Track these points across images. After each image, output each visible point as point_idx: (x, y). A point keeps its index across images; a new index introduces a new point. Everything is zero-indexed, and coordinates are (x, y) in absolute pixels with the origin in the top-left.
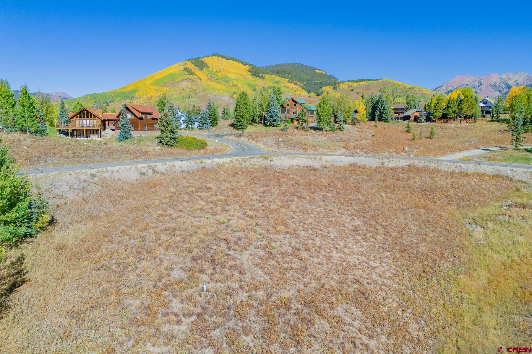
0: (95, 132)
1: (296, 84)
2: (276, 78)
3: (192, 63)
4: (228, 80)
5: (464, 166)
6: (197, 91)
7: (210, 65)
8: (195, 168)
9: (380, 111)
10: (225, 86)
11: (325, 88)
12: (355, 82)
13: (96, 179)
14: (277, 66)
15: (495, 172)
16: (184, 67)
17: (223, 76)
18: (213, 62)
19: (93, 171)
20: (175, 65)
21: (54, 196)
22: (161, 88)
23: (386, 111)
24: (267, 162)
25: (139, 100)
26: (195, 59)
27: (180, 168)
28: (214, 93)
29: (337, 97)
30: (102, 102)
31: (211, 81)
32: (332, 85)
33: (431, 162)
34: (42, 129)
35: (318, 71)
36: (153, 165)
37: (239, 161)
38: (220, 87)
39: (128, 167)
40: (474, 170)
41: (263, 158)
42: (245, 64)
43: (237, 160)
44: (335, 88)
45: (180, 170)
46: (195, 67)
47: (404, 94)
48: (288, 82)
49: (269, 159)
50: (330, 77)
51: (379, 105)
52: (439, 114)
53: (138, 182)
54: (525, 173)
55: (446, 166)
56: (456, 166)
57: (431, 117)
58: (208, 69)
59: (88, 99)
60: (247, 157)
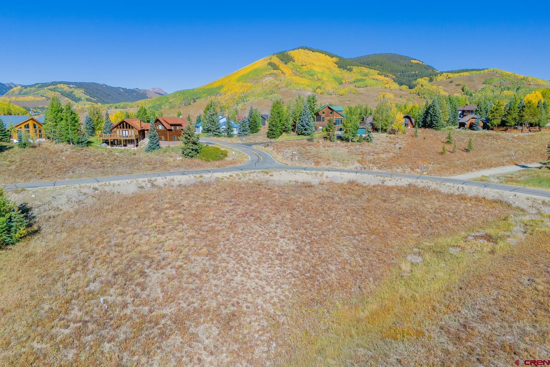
0: (130, 142)
1: (387, 76)
2: (365, 70)
3: (277, 57)
4: (313, 73)
5: (466, 187)
6: (280, 86)
7: (295, 58)
8: (192, 182)
9: (431, 117)
10: (309, 80)
11: (420, 80)
12: (455, 73)
13: (96, 192)
14: (368, 56)
15: (497, 196)
16: (269, 61)
17: (308, 70)
18: (299, 55)
19: (96, 185)
20: (261, 59)
21: (51, 208)
22: (246, 84)
23: (437, 118)
24: (267, 177)
25: (224, 96)
26: (280, 53)
27: (179, 181)
28: (297, 88)
29: (432, 90)
30: (189, 98)
31: (295, 75)
32: (428, 76)
33: (433, 182)
34: (83, 140)
35: (413, 61)
36: (153, 179)
37: (239, 175)
38: (304, 81)
39: (129, 181)
40: (476, 193)
41: (263, 173)
42: (332, 57)
43: (237, 175)
44: (431, 80)
45: (178, 183)
46: (281, 61)
47: (514, 86)
48: (378, 74)
49: (270, 174)
50: (428, 67)
51: (431, 111)
52: (497, 122)
53: (134, 195)
54: (528, 199)
55: (448, 187)
56: (458, 188)
57: (488, 124)
58: (293, 63)
59: (178, 95)
60: (248, 172)
